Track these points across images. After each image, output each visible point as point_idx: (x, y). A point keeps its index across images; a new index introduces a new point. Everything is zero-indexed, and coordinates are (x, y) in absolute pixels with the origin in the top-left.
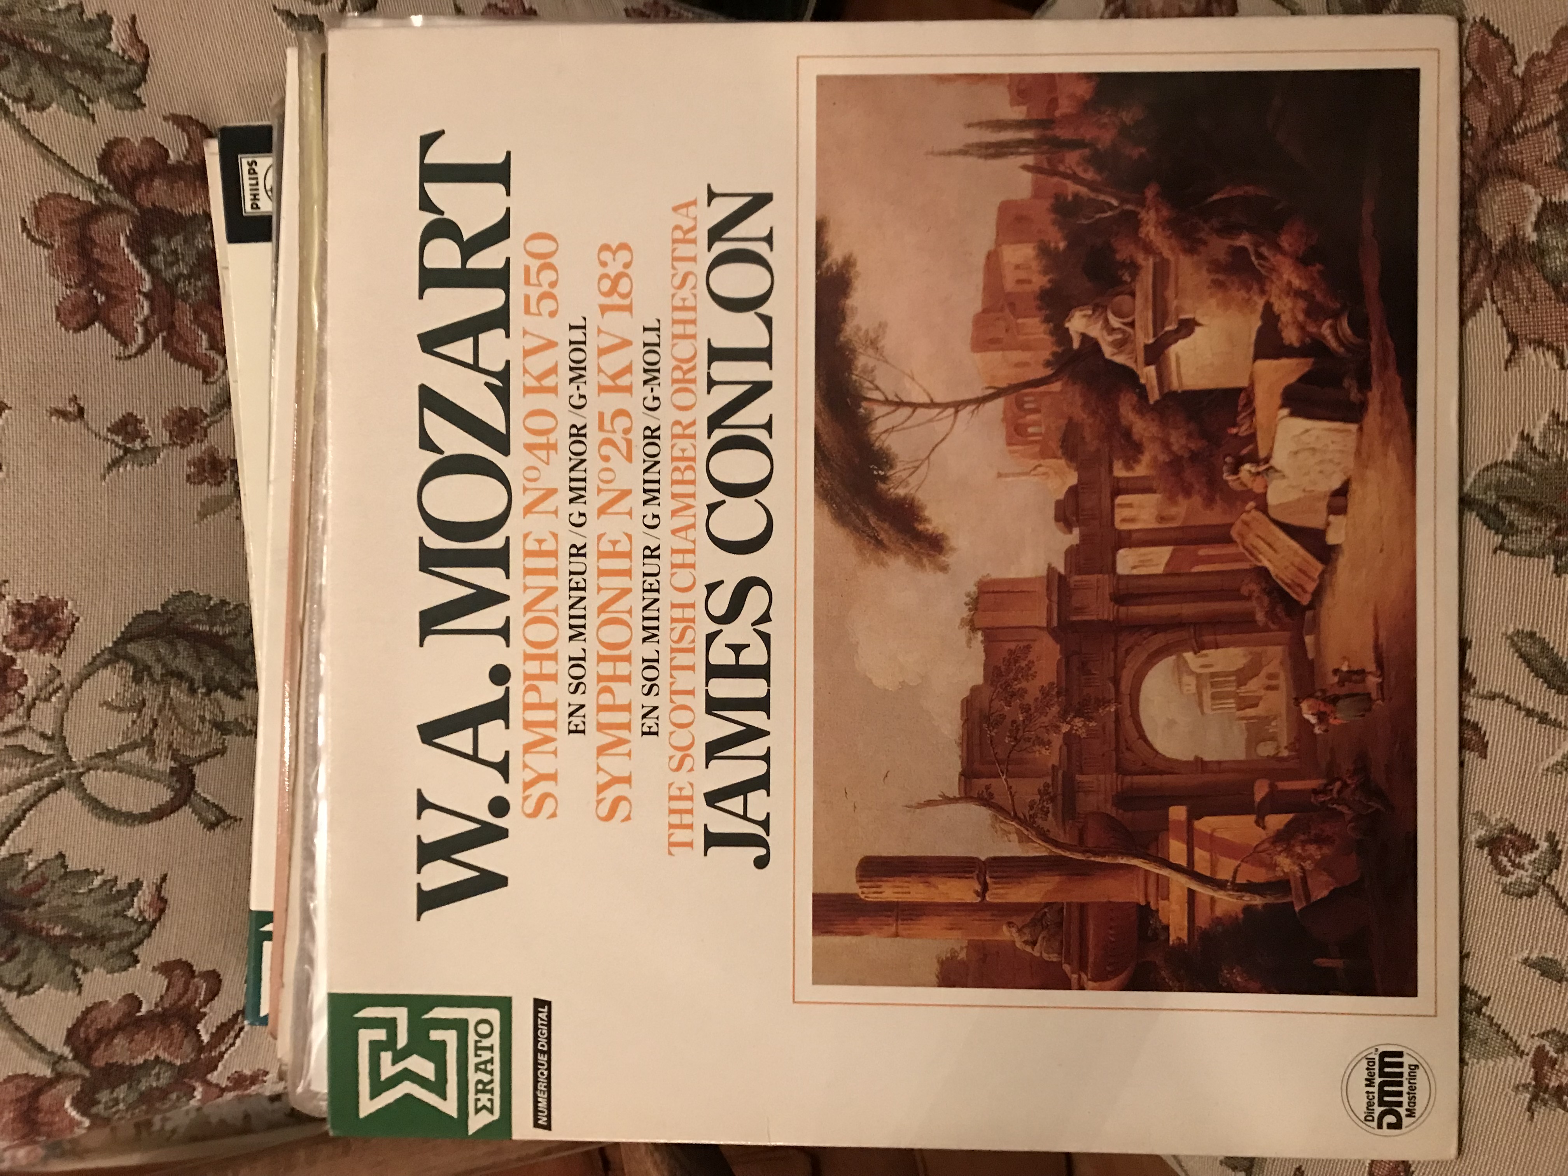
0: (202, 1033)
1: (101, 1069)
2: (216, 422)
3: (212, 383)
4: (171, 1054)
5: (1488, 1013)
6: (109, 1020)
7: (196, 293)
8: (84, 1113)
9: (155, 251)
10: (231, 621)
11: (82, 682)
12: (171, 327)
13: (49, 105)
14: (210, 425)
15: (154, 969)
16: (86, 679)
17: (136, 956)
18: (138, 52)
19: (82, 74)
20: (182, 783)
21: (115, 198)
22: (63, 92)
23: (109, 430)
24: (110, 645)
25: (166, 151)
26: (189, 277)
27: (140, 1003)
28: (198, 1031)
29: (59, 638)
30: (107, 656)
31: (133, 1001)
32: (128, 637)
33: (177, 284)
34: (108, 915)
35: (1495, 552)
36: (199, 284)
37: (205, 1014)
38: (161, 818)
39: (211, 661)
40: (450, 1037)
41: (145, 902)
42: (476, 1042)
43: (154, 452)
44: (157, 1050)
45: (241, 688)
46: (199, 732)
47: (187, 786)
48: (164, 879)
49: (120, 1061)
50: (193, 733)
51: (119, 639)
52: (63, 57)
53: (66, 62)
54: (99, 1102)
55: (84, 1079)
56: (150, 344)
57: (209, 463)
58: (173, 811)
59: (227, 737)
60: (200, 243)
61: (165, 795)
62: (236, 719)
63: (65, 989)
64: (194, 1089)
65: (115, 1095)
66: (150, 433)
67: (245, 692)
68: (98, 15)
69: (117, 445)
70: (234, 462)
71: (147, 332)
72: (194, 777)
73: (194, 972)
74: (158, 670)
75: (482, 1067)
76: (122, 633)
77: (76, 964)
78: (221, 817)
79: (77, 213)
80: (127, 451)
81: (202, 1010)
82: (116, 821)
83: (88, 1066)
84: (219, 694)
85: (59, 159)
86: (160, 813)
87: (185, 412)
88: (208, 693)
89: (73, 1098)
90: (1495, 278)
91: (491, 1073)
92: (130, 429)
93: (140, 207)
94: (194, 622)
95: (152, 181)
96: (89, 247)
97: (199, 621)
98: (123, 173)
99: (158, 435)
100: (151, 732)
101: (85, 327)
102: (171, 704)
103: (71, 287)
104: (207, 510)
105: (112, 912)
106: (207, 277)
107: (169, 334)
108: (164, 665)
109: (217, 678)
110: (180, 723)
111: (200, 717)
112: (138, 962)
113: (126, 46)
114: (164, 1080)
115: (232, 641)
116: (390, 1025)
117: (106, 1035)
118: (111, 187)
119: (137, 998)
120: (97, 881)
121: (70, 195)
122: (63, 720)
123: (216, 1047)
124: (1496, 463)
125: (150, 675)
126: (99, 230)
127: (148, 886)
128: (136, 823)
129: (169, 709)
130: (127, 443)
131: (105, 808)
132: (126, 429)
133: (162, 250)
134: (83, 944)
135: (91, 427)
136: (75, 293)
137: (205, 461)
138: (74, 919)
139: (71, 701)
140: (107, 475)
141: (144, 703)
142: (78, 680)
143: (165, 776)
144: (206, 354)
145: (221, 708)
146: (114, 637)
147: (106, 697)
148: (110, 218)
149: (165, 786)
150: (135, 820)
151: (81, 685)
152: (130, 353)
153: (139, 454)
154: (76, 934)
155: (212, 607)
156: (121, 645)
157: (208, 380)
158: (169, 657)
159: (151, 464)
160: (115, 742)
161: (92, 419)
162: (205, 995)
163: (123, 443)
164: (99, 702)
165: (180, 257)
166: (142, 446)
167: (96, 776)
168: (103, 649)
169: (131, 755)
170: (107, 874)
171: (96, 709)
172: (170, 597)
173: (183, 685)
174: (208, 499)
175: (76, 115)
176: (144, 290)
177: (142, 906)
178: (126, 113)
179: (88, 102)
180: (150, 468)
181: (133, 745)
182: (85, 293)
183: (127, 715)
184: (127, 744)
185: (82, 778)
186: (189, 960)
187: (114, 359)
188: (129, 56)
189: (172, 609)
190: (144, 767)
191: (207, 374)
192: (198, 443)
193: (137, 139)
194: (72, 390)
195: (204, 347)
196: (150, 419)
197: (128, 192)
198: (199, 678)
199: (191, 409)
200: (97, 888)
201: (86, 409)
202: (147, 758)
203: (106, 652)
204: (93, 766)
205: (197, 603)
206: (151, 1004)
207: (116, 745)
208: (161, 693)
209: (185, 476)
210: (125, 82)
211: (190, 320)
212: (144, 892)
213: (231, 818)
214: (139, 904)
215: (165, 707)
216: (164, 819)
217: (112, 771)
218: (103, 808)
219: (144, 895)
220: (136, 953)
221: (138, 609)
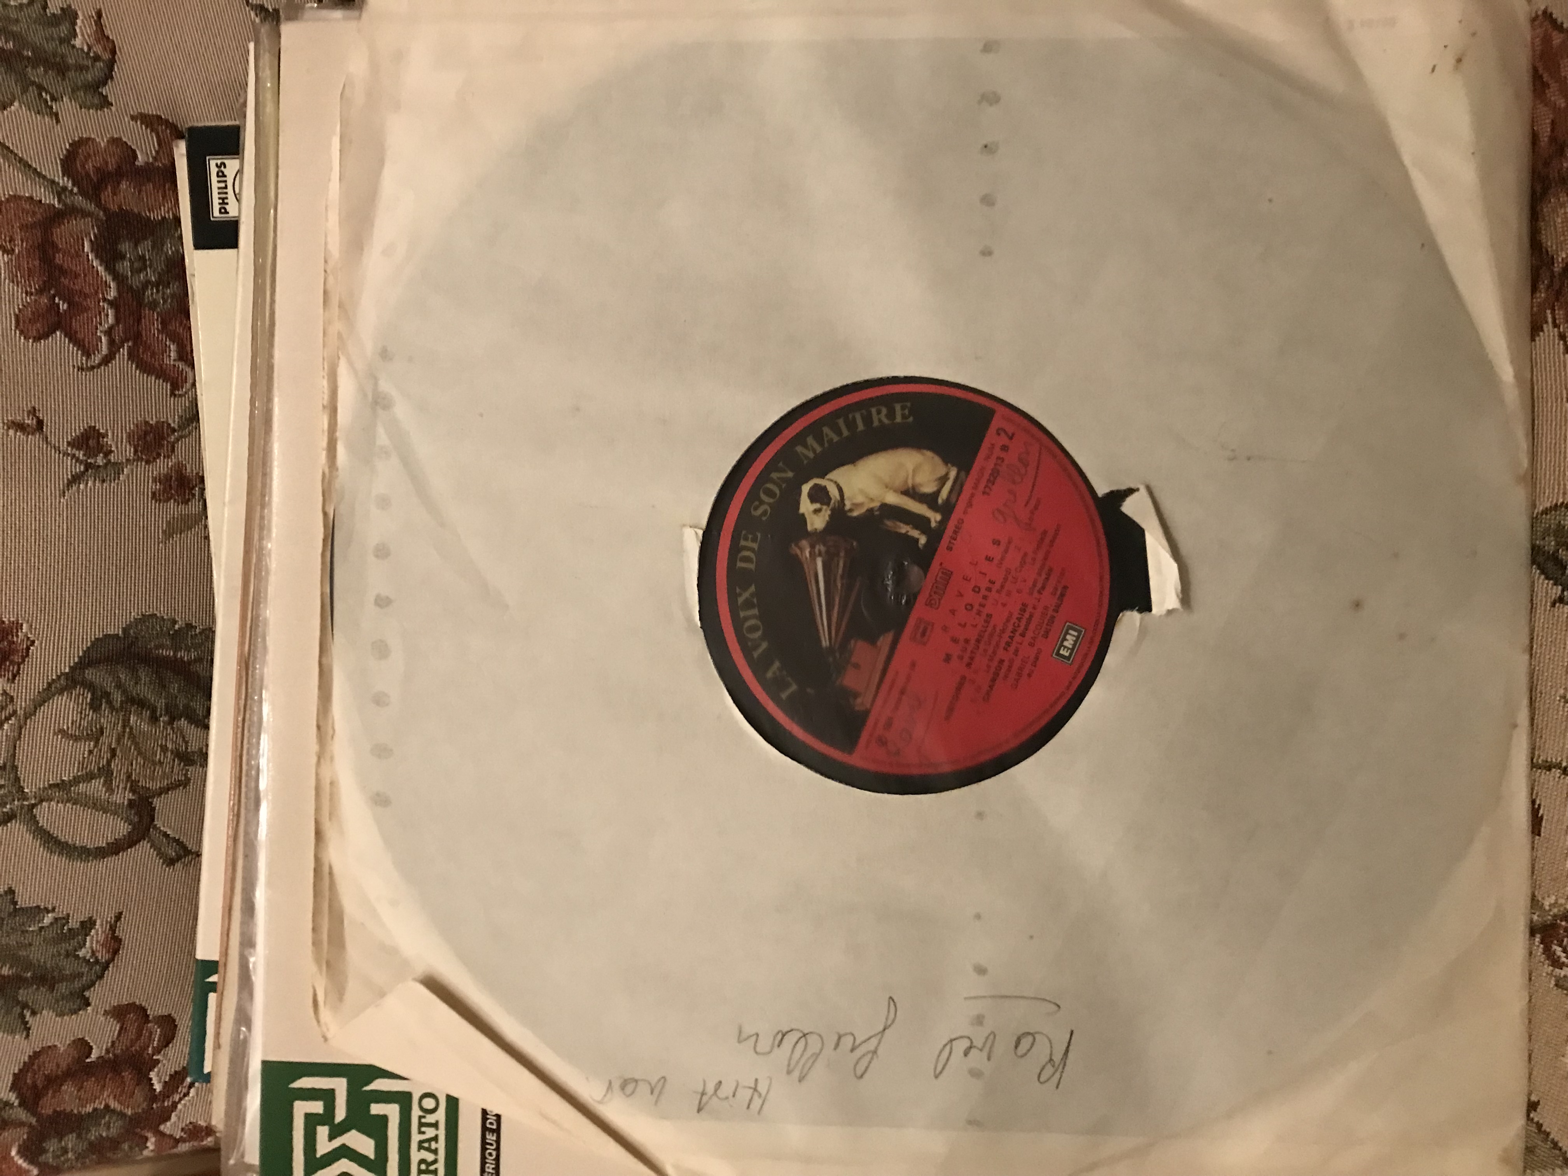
0: (155, 1081)
1: (49, 1116)
2: (185, 437)
3: (180, 396)
4: (120, 1102)
5: (1536, 1120)
6: (58, 1065)
7: (165, 301)
8: (32, 1162)
9: (123, 257)
10: (196, 647)
11: (36, 708)
12: (137, 338)
13: (11, 104)
14: (177, 440)
15: (106, 1013)
16: (40, 706)
17: (88, 999)
18: (105, 49)
19: (46, 72)
20: (140, 817)
21: (80, 201)
22: (25, 90)
23: (69, 444)
24: (67, 670)
25: (134, 151)
26: (157, 285)
27: (91, 1048)
28: (151, 1079)
29: (12, 663)
30: (63, 682)
31: (83, 1046)
32: (86, 662)
33: (144, 293)
34: (59, 955)
35: (1553, 605)
36: (169, 291)
37: (158, 1061)
38: (117, 854)
39: (174, 688)
40: (392, 1111)
41: (97, 942)
42: (420, 1117)
43: (118, 468)
44: (108, 1099)
45: (206, 717)
46: (161, 763)
47: (146, 820)
48: (118, 917)
49: (68, 1110)
50: (154, 763)
51: (76, 664)
52: (25, 53)
53: (28, 58)
54: (44, 1151)
55: (30, 1126)
56: (115, 354)
57: (177, 480)
58: (130, 846)
59: (189, 769)
60: (169, 249)
61: (122, 829)
62: (201, 749)
63: (13, 1032)
64: (147, 1139)
65: (63, 1143)
66: (113, 448)
68: (62, 9)
69: (78, 460)
70: (202, 480)
71: (111, 342)
72: (153, 809)
73: (148, 1016)
74: (118, 697)
75: (426, 1145)
76: (80, 658)
77: (25, 1006)
78: (182, 852)
79: (39, 216)
80: (88, 466)
81: (155, 1057)
82: (70, 856)
83: (34, 1114)
84: (183, 722)
85: (21, 160)
86: (116, 848)
87: (151, 426)
88: (171, 722)
89: (20, 1146)
90: (1557, 300)
91: (435, 1152)
92: (91, 443)
93: (105, 210)
94: (156, 647)
95: (119, 183)
96: (51, 252)
97: (162, 646)
98: (88, 174)
99: (123, 450)
100: (109, 763)
101: (46, 336)
102: (131, 733)
103: (32, 294)
104: (173, 529)
105: (63, 951)
106: (176, 284)
107: (135, 344)
108: (124, 692)
109: (180, 706)
110: (140, 753)
111: (161, 746)
112: (89, 1004)
113: (91, 41)
114: (114, 1131)
115: (198, 668)
116: (328, 1096)
117: (54, 1082)
118: (75, 190)
119: (87, 1043)
120: (48, 919)
121: (31, 198)
122: (15, 747)
123: (168, 1097)
124: (1556, 505)
125: (110, 703)
126: (62, 234)
127: (102, 925)
128: (91, 858)
129: (129, 738)
130: (89, 458)
131: (57, 842)
132: (87, 445)
133: (128, 256)
134: (32, 985)
135: (51, 441)
136: (36, 300)
137: (171, 477)
138: (22, 958)
139: (23, 730)
140: (66, 492)
141: (101, 731)
142: (32, 707)
143: (123, 808)
144: (174, 366)
145: (184, 738)
146: (72, 662)
147: (61, 725)
148: (74, 222)
149: (122, 819)
150: (89, 855)
151: (35, 711)
152: (93, 364)
153: (101, 469)
154: (25, 975)
155: (176, 631)
156: (78, 671)
157: (177, 392)
158: (129, 684)
159: (114, 480)
160: (69, 773)
161: (51, 432)
162: (159, 1041)
163: (85, 458)
164: (54, 730)
165: (148, 263)
166: (105, 461)
167: (49, 808)
168: (59, 674)
169: (87, 787)
170: (59, 911)
171: (51, 737)
172: (132, 620)
173: (144, 712)
174: (174, 518)
175: (39, 113)
176: (109, 298)
177: (94, 945)
178: (91, 111)
179: (52, 101)
180: (112, 485)
181: (89, 776)
182: (46, 301)
183: (83, 743)
184: (83, 775)
185: (34, 810)
186: (143, 1004)
187: (76, 370)
188: (94, 52)
189: (134, 633)
190: (101, 799)
191: (175, 386)
192: (164, 457)
193: (103, 141)
194: (31, 401)
195: (172, 358)
196: (113, 433)
197: (93, 194)
198: (161, 706)
199: (157, 422)
200: (47, 927)
201: (45, 421)
202: (104, 789)
203: (62, 677)
204: (47, 797)
205: (160, 627)
206: (102, 1049)
207: (71, 775)
208: (120, 722)
209: (150, 494)
210: (90, 79)
211: (158, 329)
212: (97, 931)
213: (192, 853)
214: (92, 943)
215: (124, 736)
216: (121, 854)
217: (66, 802)
218: (55, 842)
219: (97, 934)
220: (87, 996)
221: (97, 633)
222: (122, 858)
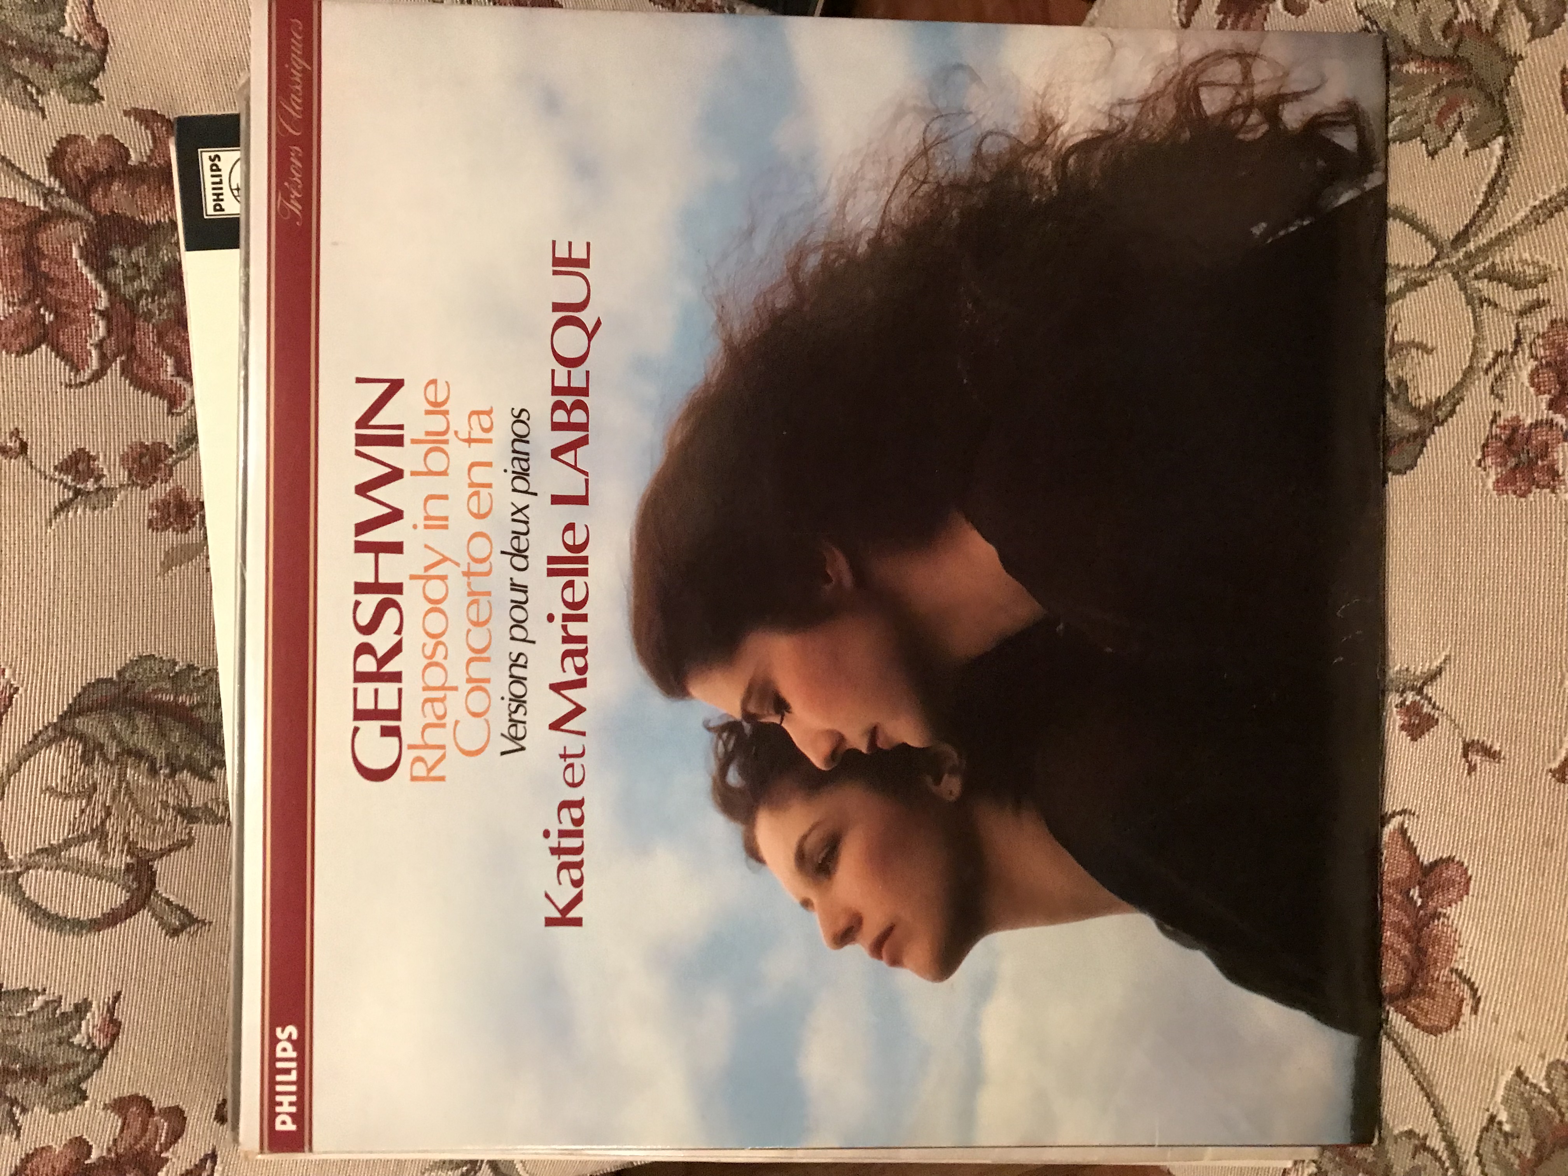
2: (184, 459)
3: (179, 414)
6: (54, 1168)
7: (160, 311)
9: (114, 264)
10: (200, 690)
11: (20, 764)
12: (130, 351)
14: (176, 462)
15: (106, 1107)
16: (25, 761)
17: (85, 1092)
18: (96, 38)
19: (32, 63)
20: (140, 883)
21: (68, 203)
22: (9, 83)
23: (56, 468)
24: (55, 720)
25: (127, 150)
26: (152, 294)
27: (90, 1148)
30: (50, 732)
31: (81, 1145)
32: (75, 710)
33: (138, 303)
34: (51, 1043)
36: (164, 300)
37: (166, 1160)
38: (114, 924)
39: (176, 737)
41: (93, 1027)
43: (110, 493)
45: (211, 768)
46: (161, 822)
47: (146, 885)
48: (117, 998)
50: (154, 822)
51: (65, 713)
52: (10, 42)
53: (12, 49)
56: (106, 370)
57: (176, 506)
58: (129, 915)
59: (195, 826)
60: (165, 255)
61: (119, 897)
62: (206, 804)
66: (105, 472)
67: (215, 772)
69: (66, 486)
70: (202, 506)
71: (103, 357)
72: (154, 874)
73: (152, 1109)
74: (113, 749)
76: (70, 706)
77: (13, 1102)
78: (187, 921)
79: (23, 220)
80: (77, 492)
81: (163, 1155)
82: (60, 930)
84: (185, 775)
86: (113, 919)
87: (147, 447)
88: (172, 775)
92: (81, 467)
93: (96, 214)
94: (155, 691)
95: (110, 185)
96: (36, 258)
97: (161, 690)
98: (76, 175)
99: (115, 474)
100: (103, 823)
101: (30, 350)
102: (127, 788)
103: (14, 304)
104: (171, 560)
105: (55, 1039)
106: (174, 292)
107: (128, 358)
108: (120, 742)
109: (183, 757)
110: (138, 811)
111: (161, 802)
112: (85, 1098)
113: (81, 30)
115: (201, 713)
118: (63, 191)
119: (86, 1142)
120: (37, 1003)
121: (15, 200)
125: (104, 755)
126: (48, 239)
127: (99, 1007)
128: (84, 932)
129: (125, 795)
130: (78, 483)
131: (47, 915)
132: (77, 468)
133: (120, 263)
134: (21, 1078)
135: (36, 465)
136: (19, 311)
137: (170, 503)
138: (9, 1048)
139: (6, 789)
140: (53, 521)
141: (94, 787)
142: (16, 762)
143: (120, 874)
144: (172, 382)
145: (187, 792)
146: (60, 710)
147: (49, 782)
148: (62, 227)
149: (119, 886)
150: (82, 928)
151: (20, 767)
152: (82, 380)
153: (92, 495)
154: (13, 1066)
155: (177, 673)
156: (67, 720)
157: (174, 411)
158: (125, 735)
159: (107, 507)
160: (59, 836)
161: (36, 455)
162: (166, 1137)
163: (73, 484)
164: (41, 788)
165: (142, 271)
166: (96, 486)
167: (36, 876)
168: (46, 724)
169: (79, 851)
170: (49, 994)
171: (38, 796)
172: (128, 662)
173: (142, 765)
174: (172, 548)
175: (23, 108)
176: (99, 308)
177: (90, 1030)
178: (81, 106)
179: (38, 94)
180: (104, 512)
181: (81, 839)
182: (30, 312)
183: (74, 802)
184: (73, 838)
185: (20, 879)
186: (147, 1095)
187: (63, 387)
188: (85, 42)
189: (130, 676)
190: (95, 864)
191: (173, 403)
192: (162, 483)
193: (93, 137)
194: (14, 422)
195: (169, 374)
196: (105, 455)
197: (82, 197)
198: (161, 757)
199: (154, 444)
200: (38, 1011)
201: (29, 444)
202: (98, 853)
203: (50, 728)
204: (33, 864)
205: (160, 669)
206: (102, 1150)
207: (61, 838)
208: (116, 776)
209: (146, 522)
210: (80, 72)
211: (153, 342)
212: (94, 1014)
213: (199, 922)
214: (88, 1028)
215: (120, 792)
216: (118, 926)
217: (56, 869)
218: (44, 914)
219: (94, 1018)
220: (84, 1088)
221: (89, 677)
222: (120, 930)
